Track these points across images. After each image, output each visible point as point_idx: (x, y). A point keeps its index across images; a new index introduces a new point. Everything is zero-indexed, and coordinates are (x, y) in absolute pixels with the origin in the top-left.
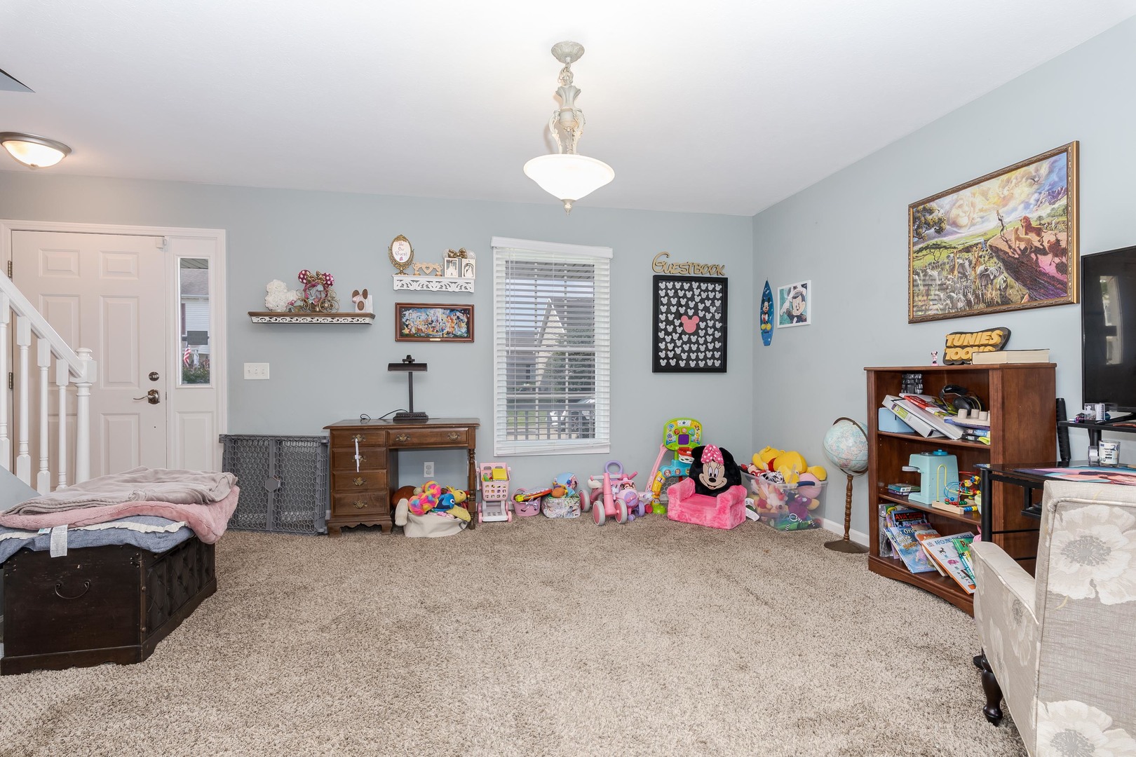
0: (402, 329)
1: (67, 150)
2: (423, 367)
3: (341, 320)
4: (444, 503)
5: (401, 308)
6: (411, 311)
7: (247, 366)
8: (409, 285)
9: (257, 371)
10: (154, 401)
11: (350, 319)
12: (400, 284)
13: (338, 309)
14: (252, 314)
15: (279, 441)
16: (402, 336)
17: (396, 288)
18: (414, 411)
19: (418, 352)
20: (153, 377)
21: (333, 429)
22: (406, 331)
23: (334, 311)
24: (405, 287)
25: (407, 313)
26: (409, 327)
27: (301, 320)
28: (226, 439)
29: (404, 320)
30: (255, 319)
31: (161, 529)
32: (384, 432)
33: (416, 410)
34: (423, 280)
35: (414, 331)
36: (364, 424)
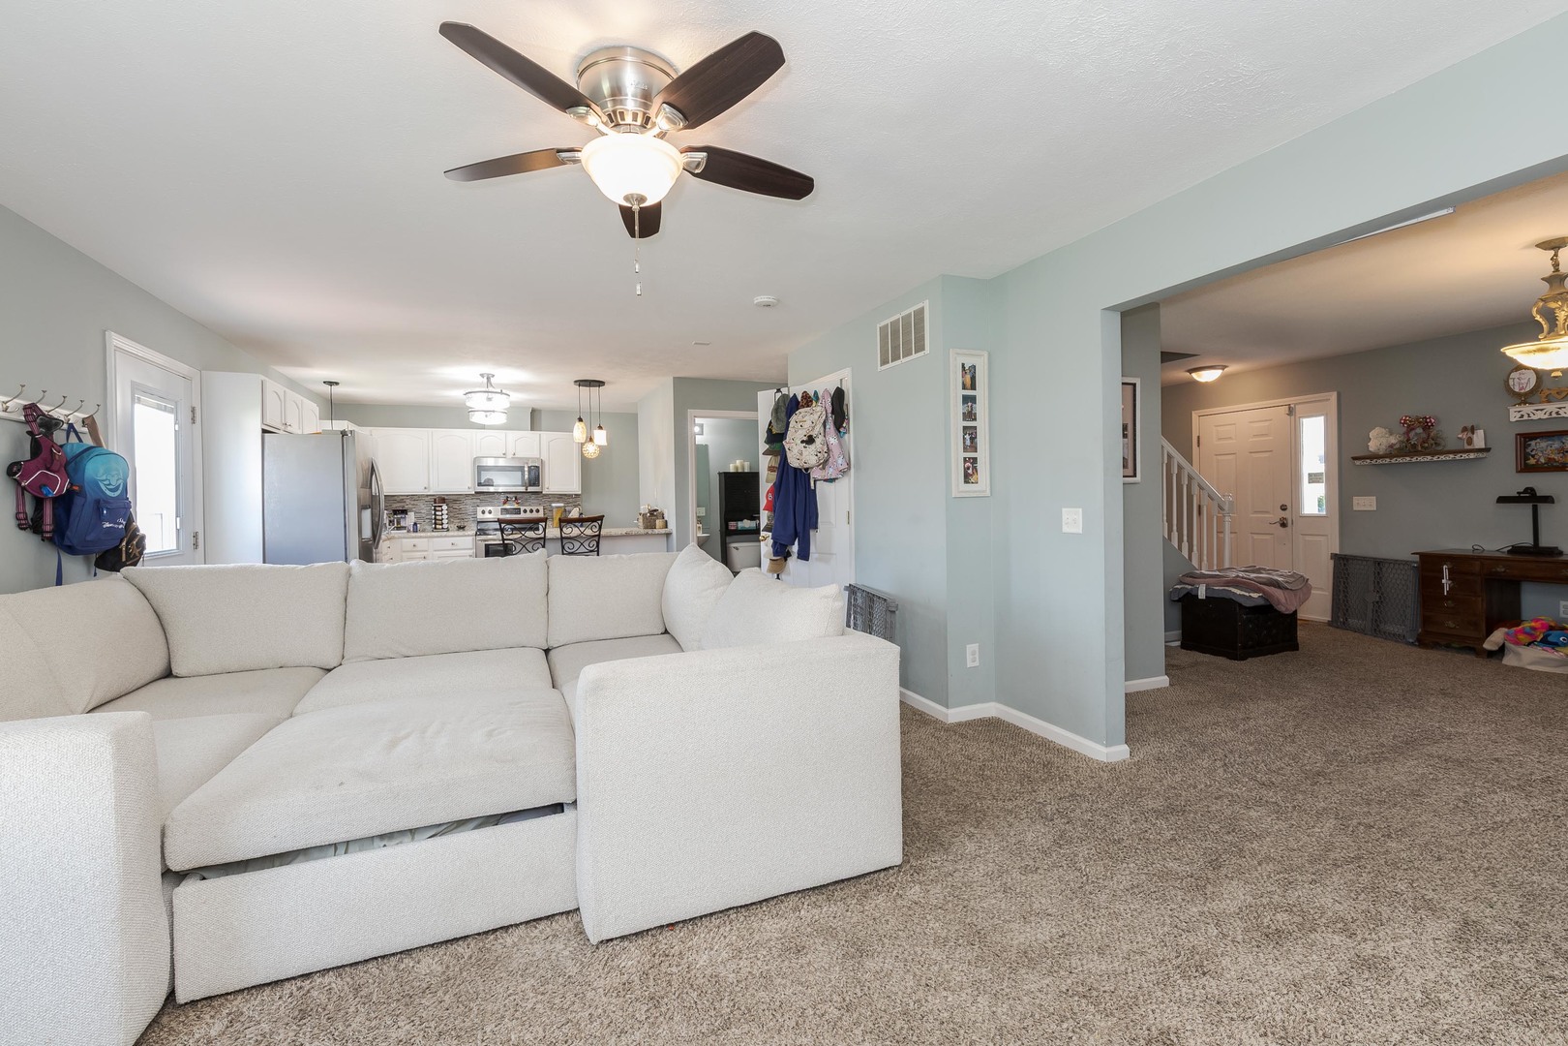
0: (1526, 459)
1: (1223, 367)
2: (1548, 499)
3: (1442, 458)
4: (1550, 639)
5: (1525, 439)
6: (1538, 440)
7: (1356, 500)
8: (1531, 415)
9: (1365, 503)
10: (1284, 525)
11: (1452, 456)
12: (1519, 415)
13: (1444, 446)
14: (1355, 459)
15: (1379, 563)
16: (1525, 467)
17: (1512, 419)
18: (1540, 545)
19: (1542, 483)
20: (1284, 508)
21: (1423, 556)
22: (1532, 461)
23: (1440, 448)
24: (1526, 417)
25: (1533, 443)
26: (1536, 457)
27: (1400, 460)
28: (1334, 556)
29: (1528, 450)
30: (1358, 463)
31: (1247, 594)
32: (1478, 563)
33: (1544, 542)
34: (1552, 407)
35: (1543, 460)
36: (1476, 554)
